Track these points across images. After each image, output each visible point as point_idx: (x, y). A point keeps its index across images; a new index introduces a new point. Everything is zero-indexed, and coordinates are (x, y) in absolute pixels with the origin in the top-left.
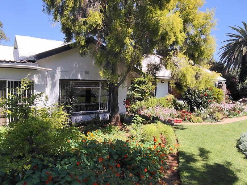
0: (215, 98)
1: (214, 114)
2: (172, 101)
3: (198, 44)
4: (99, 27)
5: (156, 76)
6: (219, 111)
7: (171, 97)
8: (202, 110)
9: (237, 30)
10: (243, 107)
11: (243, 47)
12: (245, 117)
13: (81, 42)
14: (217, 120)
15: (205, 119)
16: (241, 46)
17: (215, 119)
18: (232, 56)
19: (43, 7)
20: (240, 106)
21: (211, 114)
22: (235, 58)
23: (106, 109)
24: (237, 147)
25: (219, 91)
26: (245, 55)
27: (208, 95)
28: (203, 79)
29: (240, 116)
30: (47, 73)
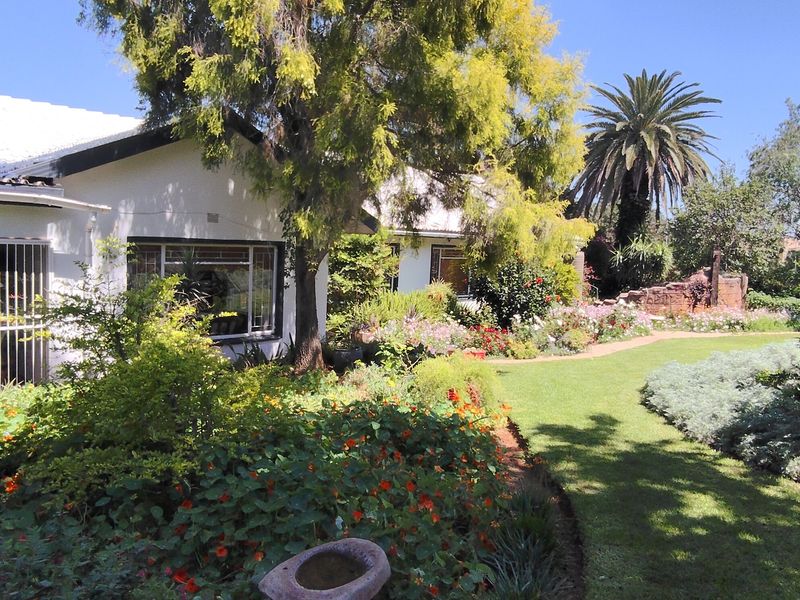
0: (559, 292)
1: (567, 334)
2: (446, 300)
3: (542, 144)
4: (306, 95)
5: (415, 230)
6: (576, 326)
7: (442, 289)
8: (534, 322)
9: (612, 97)
10: (634, 313)
11: (627, 147)
12: (637, 339)
13: (210, 124)
14: (575, 349)
15: (543, 347)
16: (621, 144)
17: (569, 345)
18: (598, 171)
19: (80, 9)
20: (624, 312)
21: (558, 333)
22: (606, 177)
23: (269, 328)
24: (645, 403)
25: (569, 272)
26: (632, 169)
27: (544, 282)
28: (553, 238)
29: (628, 339)
30: (93, 219)
